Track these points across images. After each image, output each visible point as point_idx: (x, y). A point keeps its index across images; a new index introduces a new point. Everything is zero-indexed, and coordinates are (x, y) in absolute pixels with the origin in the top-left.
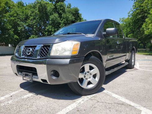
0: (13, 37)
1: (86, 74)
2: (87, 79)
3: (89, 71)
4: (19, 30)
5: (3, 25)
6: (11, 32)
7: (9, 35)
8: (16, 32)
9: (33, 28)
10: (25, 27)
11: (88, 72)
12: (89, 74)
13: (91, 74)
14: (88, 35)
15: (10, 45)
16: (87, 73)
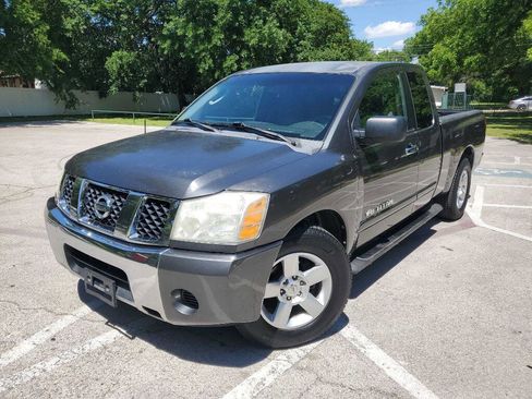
0: (48, 54)
1: (286, 283)
2: (289, 299)
3: (299, 274)
4: (67, 31)
5: (12, 9)
6: (41, 36)
7: (35, 47)
8: (58, 37)
9: (117, 21)
10: (89, 18)
11: (295, 278)
12: (297, 283)
13: (303, 283)
14: (300, 146)
15: (38, 84)
16: (291, 282)
